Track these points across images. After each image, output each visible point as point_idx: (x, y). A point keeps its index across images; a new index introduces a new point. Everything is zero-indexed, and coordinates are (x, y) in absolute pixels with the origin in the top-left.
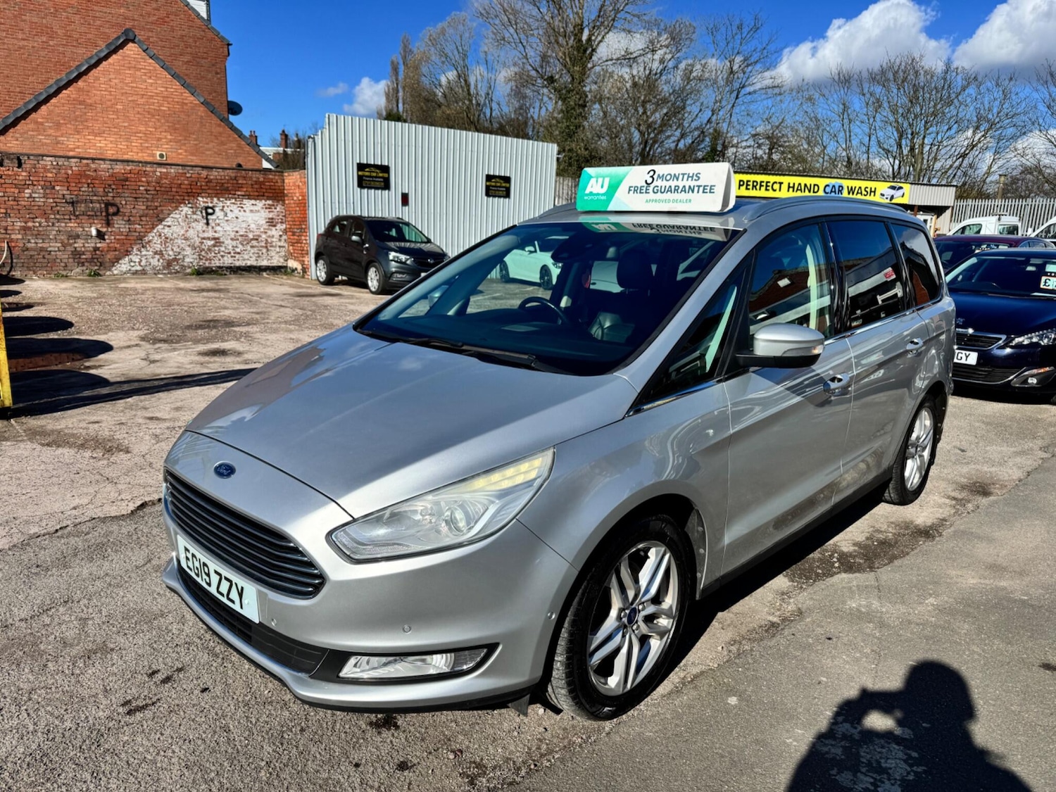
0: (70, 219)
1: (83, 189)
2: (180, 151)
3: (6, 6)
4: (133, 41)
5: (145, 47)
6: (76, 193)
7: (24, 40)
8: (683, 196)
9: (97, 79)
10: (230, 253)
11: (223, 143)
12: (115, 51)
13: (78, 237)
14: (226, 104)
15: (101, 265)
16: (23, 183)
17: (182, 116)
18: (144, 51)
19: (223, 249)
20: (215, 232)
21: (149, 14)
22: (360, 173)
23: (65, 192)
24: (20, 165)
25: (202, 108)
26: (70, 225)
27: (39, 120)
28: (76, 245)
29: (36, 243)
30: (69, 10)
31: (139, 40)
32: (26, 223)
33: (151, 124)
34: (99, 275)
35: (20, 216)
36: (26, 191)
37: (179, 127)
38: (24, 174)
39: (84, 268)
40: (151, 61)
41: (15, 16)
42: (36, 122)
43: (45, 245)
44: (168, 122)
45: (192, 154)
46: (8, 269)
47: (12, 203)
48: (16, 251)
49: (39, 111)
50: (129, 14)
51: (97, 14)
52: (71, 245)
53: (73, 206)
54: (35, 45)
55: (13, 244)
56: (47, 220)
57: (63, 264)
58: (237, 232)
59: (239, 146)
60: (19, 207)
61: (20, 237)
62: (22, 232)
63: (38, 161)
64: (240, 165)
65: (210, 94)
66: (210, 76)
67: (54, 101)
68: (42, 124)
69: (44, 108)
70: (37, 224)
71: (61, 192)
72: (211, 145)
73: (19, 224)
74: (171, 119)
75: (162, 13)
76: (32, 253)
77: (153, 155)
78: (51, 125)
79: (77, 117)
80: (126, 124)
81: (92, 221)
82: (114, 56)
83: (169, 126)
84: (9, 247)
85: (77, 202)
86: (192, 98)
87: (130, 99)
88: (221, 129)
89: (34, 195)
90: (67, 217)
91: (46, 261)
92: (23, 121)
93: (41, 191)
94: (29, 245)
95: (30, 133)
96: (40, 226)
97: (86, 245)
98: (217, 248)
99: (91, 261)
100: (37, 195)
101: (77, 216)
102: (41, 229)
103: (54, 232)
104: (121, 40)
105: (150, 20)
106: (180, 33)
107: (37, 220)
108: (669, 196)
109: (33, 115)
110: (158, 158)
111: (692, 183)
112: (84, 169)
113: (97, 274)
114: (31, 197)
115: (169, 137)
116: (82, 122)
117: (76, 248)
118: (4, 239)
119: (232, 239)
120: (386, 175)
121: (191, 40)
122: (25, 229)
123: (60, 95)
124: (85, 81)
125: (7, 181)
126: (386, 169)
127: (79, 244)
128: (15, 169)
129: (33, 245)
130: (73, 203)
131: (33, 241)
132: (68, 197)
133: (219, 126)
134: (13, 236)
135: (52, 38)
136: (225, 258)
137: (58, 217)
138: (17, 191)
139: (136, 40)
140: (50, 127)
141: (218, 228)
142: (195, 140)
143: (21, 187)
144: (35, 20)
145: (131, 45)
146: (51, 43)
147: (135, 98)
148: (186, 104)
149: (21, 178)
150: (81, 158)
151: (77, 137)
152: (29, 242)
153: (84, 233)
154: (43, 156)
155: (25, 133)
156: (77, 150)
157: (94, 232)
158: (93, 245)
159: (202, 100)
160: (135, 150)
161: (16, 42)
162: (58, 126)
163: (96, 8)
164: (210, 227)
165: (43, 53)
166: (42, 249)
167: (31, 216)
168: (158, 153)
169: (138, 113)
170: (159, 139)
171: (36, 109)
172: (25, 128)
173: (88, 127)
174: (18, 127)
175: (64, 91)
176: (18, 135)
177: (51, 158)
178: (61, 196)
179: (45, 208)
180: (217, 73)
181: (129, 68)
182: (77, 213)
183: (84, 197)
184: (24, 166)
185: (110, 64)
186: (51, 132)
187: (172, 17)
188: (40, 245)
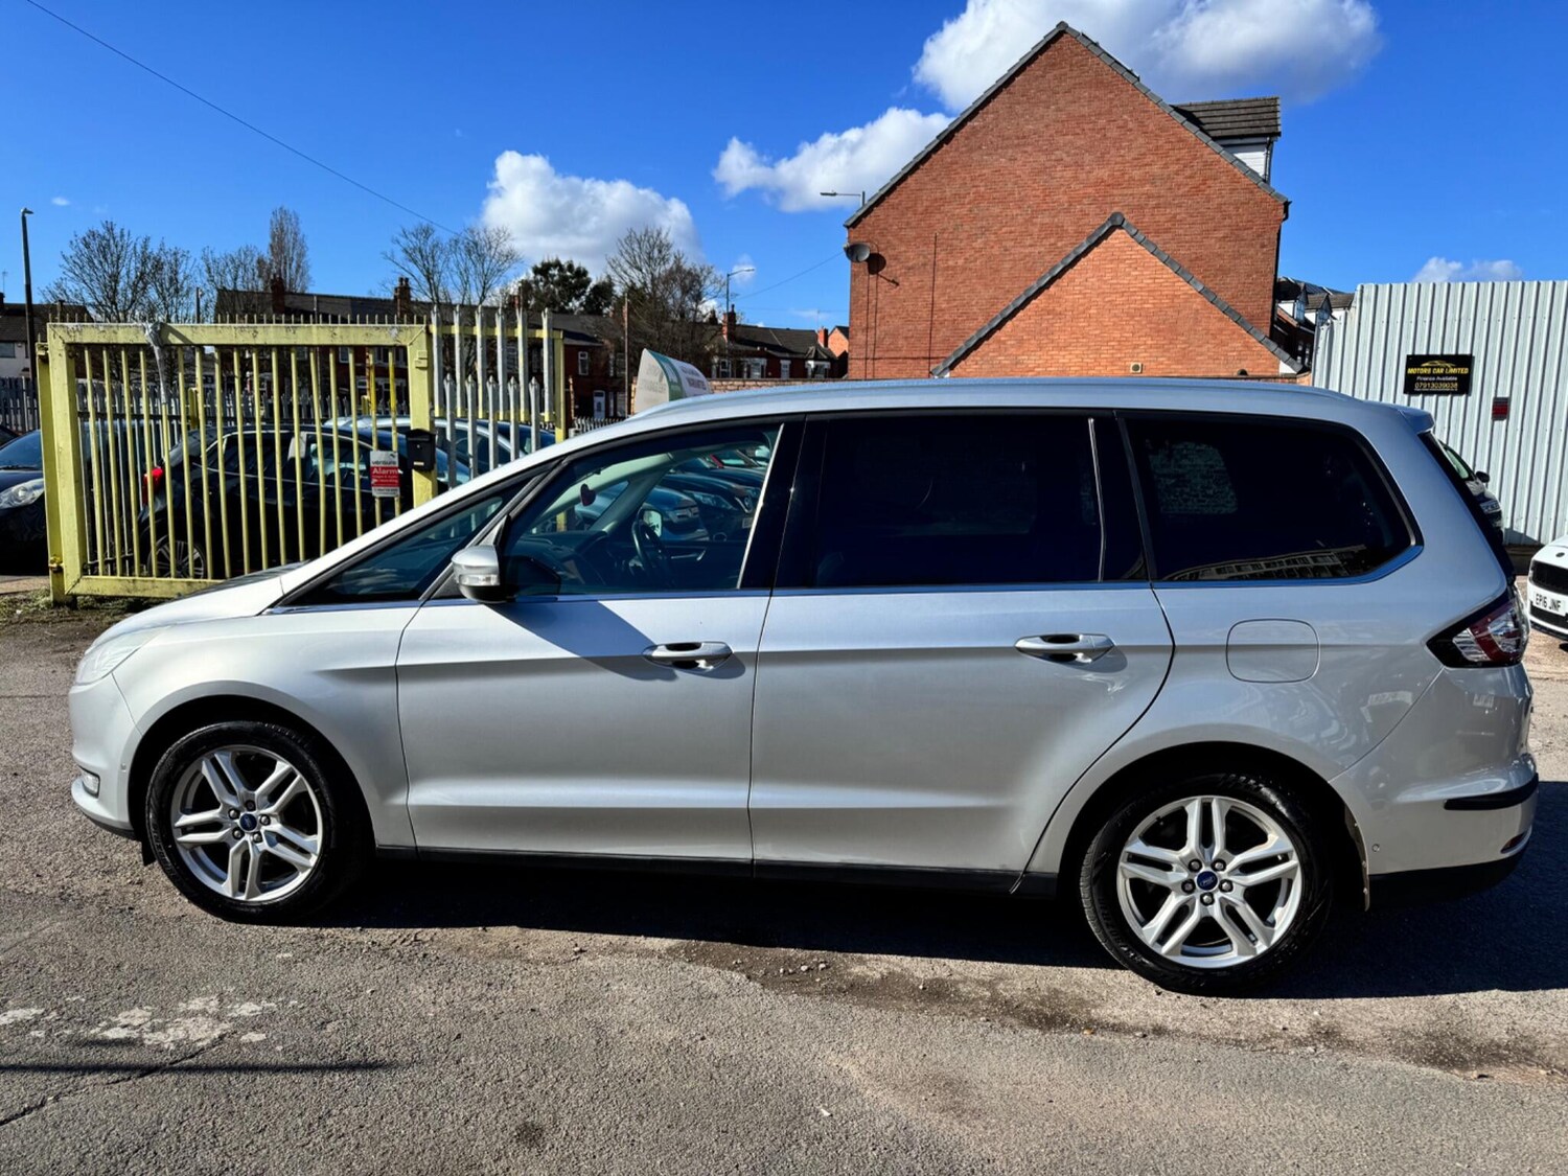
2: (1161, 359)
3: (1018, 212)
4: (1120, 227)
5: (1134, 231)
7: (1031, 246)
9: (1072, 280)
10: (1197, 496)
11: (1222, 344)
12: (1097, 243)
14: (1271, 286)
17: (1170, 312)
18: (1132, 237)
19: (1187, 490)
20: (1180, 467)
21: (1179, 186)
22: (1411, 371)
25: (1200, 299)
27: (1003, 339)
30: (1085, 201)
31: (1128, 225)
33: (1127, 328)
37: (1166, 329)
40: (1140, 247)
41: (1026, 221)
42: (999, 341)
44: (1151, 323)
45: (1178, 362)
49: (1004, 329)
50: (1154, 191)
51: (1116, 199)
54: (1042, 249)
58: (1212, 466)
59: (1247, 346)
64: (1243, 373)
65: (1249, 276)
66: (1252, 252)
67: (1021, 314)
68: (1004, 342)
69: (1009, 324)
72: (1204, 349)
74: (1155, 318)
75: (1198, 179)
77: (1126, 368)
78: (1012, 342)
79: (1043, 329)
80: (1097, 332)
82: (1096, 250)
83: (1151, 329)
86: (1188, 287)
87: (1107, 299)
88: (1223, 325)
92: (986, 342)
95: (991, 354)
98: (1178, 489)
104: (1107, 228)
105: (1180, 192)
106: (1217, 201)
109: (998, 334)
110: (1131, 371)
115: (1149, 342)
116: (1047, 335)
119: (1203, 477)
120: (1464, 371)
121: (1231, 208)
123: (1028, 307)
124: (1057, 286)
126: (1466, 361)
133: (1221, 320)
135: (1061, 238)
136: (1189, 503)
139: (1124, 225)
140: (1012, 346)
141: (1185, 462)
142: (1185, 342)
144: (1047, 220)
145: (1118, 231)
146: (1059, 244)
147: (1113, 297)
148: (1178, 296)
151: (1039, 353)
155: (984, 356)
156: (1037, 369)
159: (1200, 288)
160: (1104, 363)
161: (1022, 250)
162: (1021, 341)
163: (1115, 192)
164: (1173, 461)
165: (1048, 258)
168: (1133, 364)
169: (1115, 316)
170: (1136, 347)
171: (1000, 326)
172: (987, 350)
173: (1053, 341)
174: (980, 349)
175: (1033, 301)
176: (978, 358)
180: (1263, 246)
181: (1112, 261)
185: (1089, 260)
186: (1013, 351)
187: (1209, 182)
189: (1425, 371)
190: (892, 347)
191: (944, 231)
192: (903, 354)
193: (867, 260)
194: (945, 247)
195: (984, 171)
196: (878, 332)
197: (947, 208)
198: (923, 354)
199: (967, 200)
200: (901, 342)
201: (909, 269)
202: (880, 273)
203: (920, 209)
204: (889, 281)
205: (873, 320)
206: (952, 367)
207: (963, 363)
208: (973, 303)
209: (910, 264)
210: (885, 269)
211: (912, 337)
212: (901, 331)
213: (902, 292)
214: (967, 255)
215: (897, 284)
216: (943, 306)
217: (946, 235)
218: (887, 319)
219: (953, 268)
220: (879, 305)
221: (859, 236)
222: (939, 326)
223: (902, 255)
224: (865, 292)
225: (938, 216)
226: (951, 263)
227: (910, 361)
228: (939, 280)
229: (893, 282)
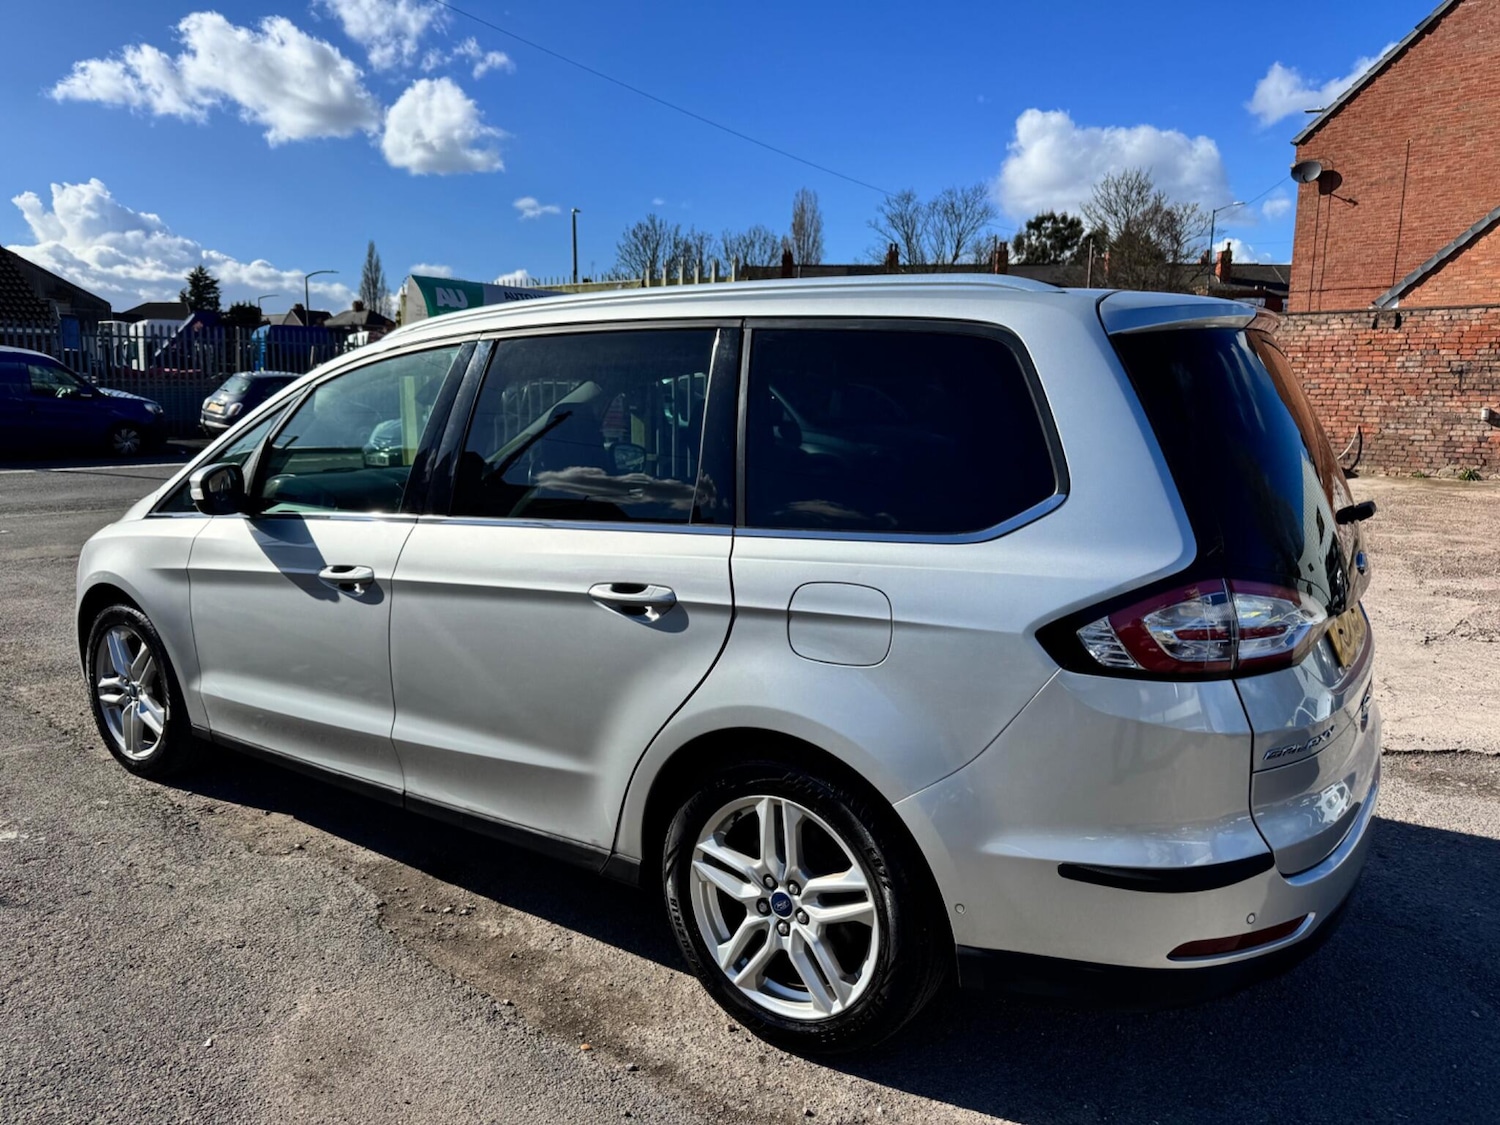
0: (1452, 396)
1: (1481, 352)
6: (1468, 358)
13: (1458, 420)
15: (1485, 464)
16: (1397, 348)
23: (1452, 358)
24: (1398, 325)
26: (1450, 404)
27: (1473, 258)
28: (1452, 433)
29: (1397, 429)
32: (1388, 402)
34: (1478, 478)
35: (1381, 392)
36: (1399, 359)
38: (1400, 336)
39: (1458, 467)
42: (1470, 262)
43: (1407, 432)
46: (1353, 462)
47: (1376, 375)
48: (1367, 440)
49: (1476, 246)
52: (1443, 432)
53: (1460, 378)
55: (1366, 430)
56: (1418, 397)
57: (1428, 460)
60: (1385, 381)
61: (1377, 420)
62: (1382, 414)
63: (1423, 317)
68: (1475, 263)
69: (1484, 240)
70: (1404, 404)
71: (1446, 358)
73: (1379, 403)
76: (1388, 442)
78: (1488, 262)
81: (1484, 398)
84: (1360, 433)
85: (1468, 371)
89: (1407, 364)
90: (1448, 393)
91: (1405, 454)
92: (1450, 264)
93: (1419, 358)
94: (1387, 432)
95: (1457, 278)
96: (1407, 405)
97: (1468, 433)
99: (1470, 457)
100: (1411, 364)
101: (1463, 392)
102: (1407, 410)
103: (1425, 415)
107: (1405, 397)
109: (1467, 253)
112: (1489, 322)
113: (1473, 476)
114: (1403, 367)
117: (1451, 437)
118: (1356, 422)
122: (1384, 410)
125: (1376, 347)
127: (1457, 433)
128: (1391, 330)
129: (1392, 431)
130: (1461, 373)
131: (1392, 426)
132: (1455, 364)
134: (1368, 420)
137: (1434, 392)
138: (1386, 359)
140: (1486, 267)
143: (1391, 355)
149: (1395, 342)
150: (1488, 307)
152: (1387, 427)
153: (1469, 416)
154: (1431, 309)
155: (1448, 279)
157: (1483, 414)
158: (1479, 433)
166: (1401, 438)
167: (1398, 392)
171: (1469, 244)
172: (1451, 273)
174: (1441, 273)
176: (1438, 284)
177: (1442, 312)
178: (1445, 364)
179: (1420, 381)
182: (1465, 387)
183: (1480, 364)
184: (1403, 325)
186: (1488, 273)
188: (1400, 432)
190: (1345, 276)
191: (1420, 136)
192: (1360, 283)
193: (1317, 179)
194: (1421, 154)
195: (1481, 59)
196: (1328, 260)
197: (1426, 109)
198: (1385, 282)
199: (1453, 98)
200: (1356, 269)
201: (1372, 184)
202: (1334, 192)
203: (1390, 115)
204: (1344, 200)
205: (1322, 246)
206: (1402, 295)
207: (1417, 290)
208: (1456, 218)
209: (1373, 179)
210: (1341, 187)
211: (1371, 263)
212: (1357, 257)
213: (1360, 212)
214: (1450, 163)
215: (1356, 203)
216: (1415, 225)
217: (1422, 142)
218: (1340, 244)
219: (1430, 179)
220: (1331, 228)
221: (1308, 153)
222: (1407, 249)
223: (1363, 170)
224: (1314, 216)
225: (1414, 120)
226: (1427, 173)
227: (1367, 291)
228: (1411, 195)
229: (1350, 201)
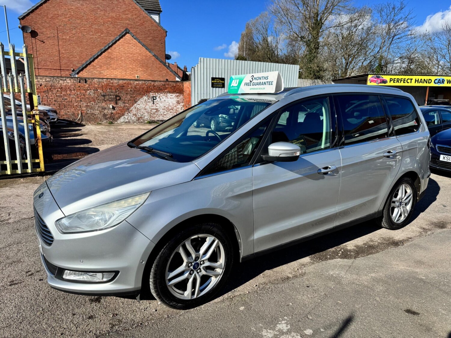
0: (103, 102)
1: (108, 90)
2: (145, 75)
3: (86, 23)
4: (128, 33)
5: (133, 35)
6: (105, 92)
7: (92, 35)
8: (262, 86)
9: (115, 48)
10: (162, 115)
11: (161, 71)
12: (122, 37)
13: (105, 109)
14: (165, 55)
15: (113, 120)
16: (87, 89)
17: (146, 61)
18: (132, 37)
19: (159, 113)
20: (156, 106)
21: (137, 22)
22: (213, 81)
23: (101, 92)
24: (86, 82)
25: (153, 58)
26: (103, 104)
27: (95, 65)
28: (105, 112)
29: (91, 111)
30: (108, 23)
31: (131, 33)
32: (87, 104)
33: (134, 64)
34: (113, 123)
35: (85, 101)
36: (88, 92)
37: (145, 65)
38: (87, 85)
39: (107, 121)
40: (135, 40)
41: (90, 27)
42: (94, 66)
43: (94, 112)
44: (140, 63)
45: (149, 76)
46: (81, 121)
47: (83, 96)
48: (84, 114)
49: (95, 62)
50: (130, 23)
51: (118, 24)
52: (103, 112)
53: (104, 97)
54: (96, 37)
55: (83, 112)
56: (95, 102)
57: (100, 119)
58: (165, 106)
59: (167, 72)
60: (85, 98)
61: (85, 109)
62: (86, 107)
63: (92, 80)
64: (167, 80)
65: (159, 52)
66: (159, 45)
67: (100, 57)
68: (95, 66)
69: (96, 60)
70: (91, 104)
71: (100, 92)
72: (156, 72)
73: (85, 104)
74: (141, 62)
75: (142, 21)
76: (89, 115)
77: (135, 77)
78: (98, 66)
79: (108, 63)
80: (125, 65)
81: (110, 103)
82: (121, 39)
83: (141, 65)
84: (81, 113)
85: (106, 95)
86: (150, 54)
87: (127, 55)
88: (160, 66)
89: (90, 93)
90: (102, 101)
91: (94, 118)
92: (89, 66)
93: (93, 92)
94: (88, 112)
95: (91, 70)
96: (92, 105)
97: (108, 112)
98: (157, 113)
99: (110, 118)
100: (91, 93)
101: (105, 101)
102: (92, 106)
103: (97, 107)
104: (124, 33)
105: (137, 24)
106: (148, 28)
107: (91, 102)
108: (257, 86)
109: (93, 63)
110: (137, 78)
111: (265, 81)
112: (108, 83)
113: (112, 123)
114: (89, 94)
115: (141, 69)
116: (109, 65)
117: (104, 113)
118: (80, 110)
119: (163, 109)
120: (223, 82)
121: (152, 31)
122: (87, 106)
123: (102, 55)
124: (111, 49)
125: (81, 88)
126: (223, 79)
127: (106, 112)
128: (84, 84)
129: (90, 112)
130: (104, 96)
131: (89, 110)
132: (102, 93)
133: (160, 64)
134: (83, 109)
135: (102, 34)
136: (160, 117)
137: (98, 101)
138: (84, 92)
139: (130, 33)
140: (98, 68)
141: (158, 105)
142: (151, 70)
143: (86, 90)
144: (97, 27)
145: (128, 34)
146: (102, 36)
147: (128, 55)
148: (147, 56)
149: (86, 87)
150: (107, 79)
151: (107, 71)
152: (88, 111)
153: (108, 107)
154: (94, 78)
155: (89, 70)
156: (107, 76)
157: (111, 107)
158: (111, 112)
159: (153, 54)
160: (128, 75)
161: (90, 36)
162: (101, 66)
163: (118, 21)
164: (154, 105)
165: (98, 40)
166: (93, 114)
167: (89, 101)
168: (137, 76)
169: (130, 60)
170: (137, 70)
171: (93, 61)
172: (89, 68)
173: (111, 67)
174: (87, 68)
175: (103, 54)
176: (87, 71)
177: (97, 79)
178: (100, 93)
179: (94, 98)
180: (162, 43)
181: (127, 43)
182: (105, 100)
183: (108, 94)
184: (87, 82)
185: (120, 42)
186: (98, 69)
187: (145, 23)
188: (92, 112)
189: (215, 82)
190: (45, 65)
191: (60, 26)
192: (50, 67)
193: (30, 32)
194: (61, 31)
195: (72, 7)
196: (38, 59)
197: (60, 18)
198: (58, 68)
199: (67, 16)
200: (48, 63)
201: (48, 37)
202: (36, 38)
203: (50, 17)
204: (40, 41)
205: (36, 54)
206: (78, 73)
207: (81, 72)
208: (75, 52)
209: (48, 36)
210: (38, 37)
211: (53, 62)
212: (48, 59)
213: (46, 45)
214: (70, 35)
215: (44, 43)
216: (63, 52)
217: (61, 27)
218: (42, 54)
219: (65, 39)
220: (38, 49)
221: (25, 23)
222: (63, 59)
223: (44, 32)
224: (31, 44)
225: (57, 20)
226: (64, 37)
228: (60, 43)
229: (42, 41)
